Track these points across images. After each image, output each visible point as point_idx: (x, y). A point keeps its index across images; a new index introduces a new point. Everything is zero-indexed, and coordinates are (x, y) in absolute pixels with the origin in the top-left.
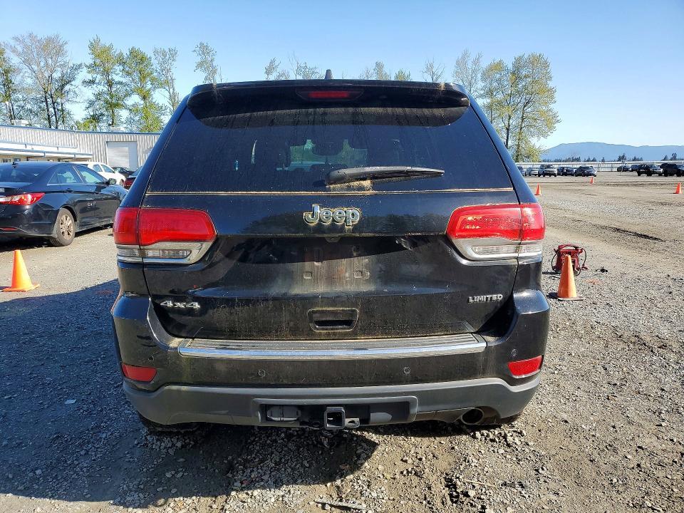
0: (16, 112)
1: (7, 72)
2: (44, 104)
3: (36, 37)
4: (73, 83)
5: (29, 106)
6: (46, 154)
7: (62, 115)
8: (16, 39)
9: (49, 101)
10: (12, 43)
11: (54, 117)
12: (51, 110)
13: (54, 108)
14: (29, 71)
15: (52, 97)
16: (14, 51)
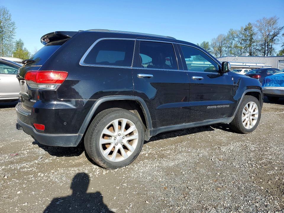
0: (252, 50)
1: (252, 35)
2: (264, 46)
3: (266, 18)
4: (278, 36)
5: (258, 48)
6: (250, 67)
7: (271, 50)
8: (258, 21)
9: (266, 45)
10: (256, 23)
11: (267, 51)
12: (266, 48)
13: (268, 47)
14: (260, 33)
15: (268, 43)
16: (256, 26)
